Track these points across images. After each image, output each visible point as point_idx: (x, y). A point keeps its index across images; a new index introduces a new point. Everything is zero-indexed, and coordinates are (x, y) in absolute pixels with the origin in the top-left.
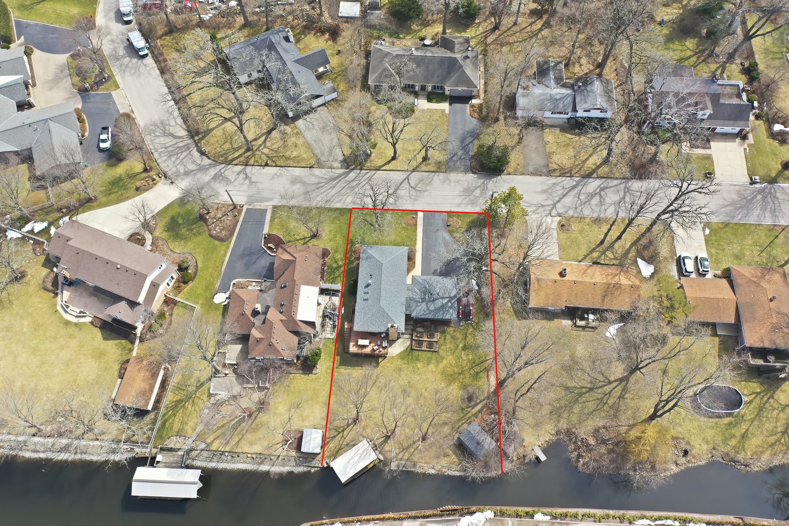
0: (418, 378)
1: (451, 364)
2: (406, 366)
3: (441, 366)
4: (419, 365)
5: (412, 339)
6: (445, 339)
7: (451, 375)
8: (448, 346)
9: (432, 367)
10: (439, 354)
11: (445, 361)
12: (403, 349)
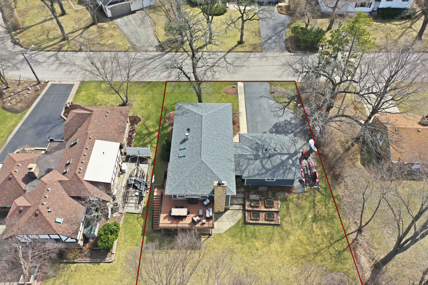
0: (258, 262)
1: (301, 242)
2: (239, 246)
3: (288, 245)
4: (258, 244)
5: (244, 210)
6: (288, 208)
7: (304, 257)
8: (293, 218)
9: (275, 246)
10: (282, 229)
11: (292, 238)
12: (233, 224)
